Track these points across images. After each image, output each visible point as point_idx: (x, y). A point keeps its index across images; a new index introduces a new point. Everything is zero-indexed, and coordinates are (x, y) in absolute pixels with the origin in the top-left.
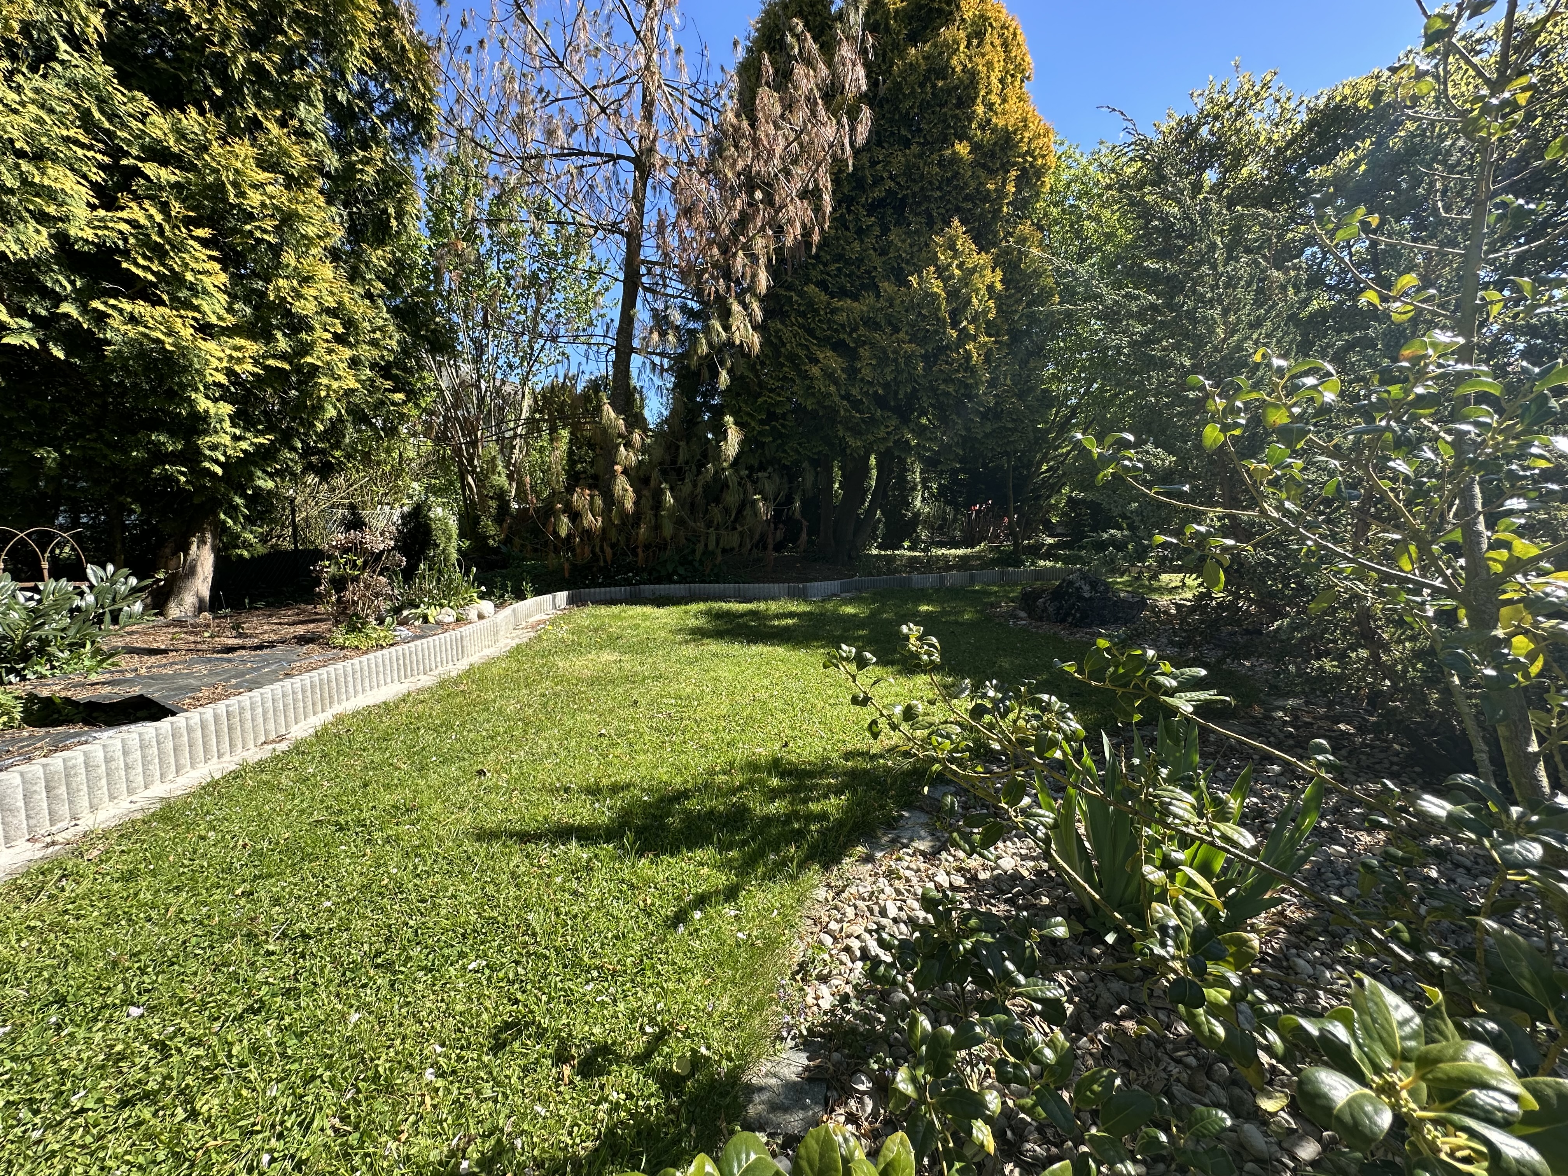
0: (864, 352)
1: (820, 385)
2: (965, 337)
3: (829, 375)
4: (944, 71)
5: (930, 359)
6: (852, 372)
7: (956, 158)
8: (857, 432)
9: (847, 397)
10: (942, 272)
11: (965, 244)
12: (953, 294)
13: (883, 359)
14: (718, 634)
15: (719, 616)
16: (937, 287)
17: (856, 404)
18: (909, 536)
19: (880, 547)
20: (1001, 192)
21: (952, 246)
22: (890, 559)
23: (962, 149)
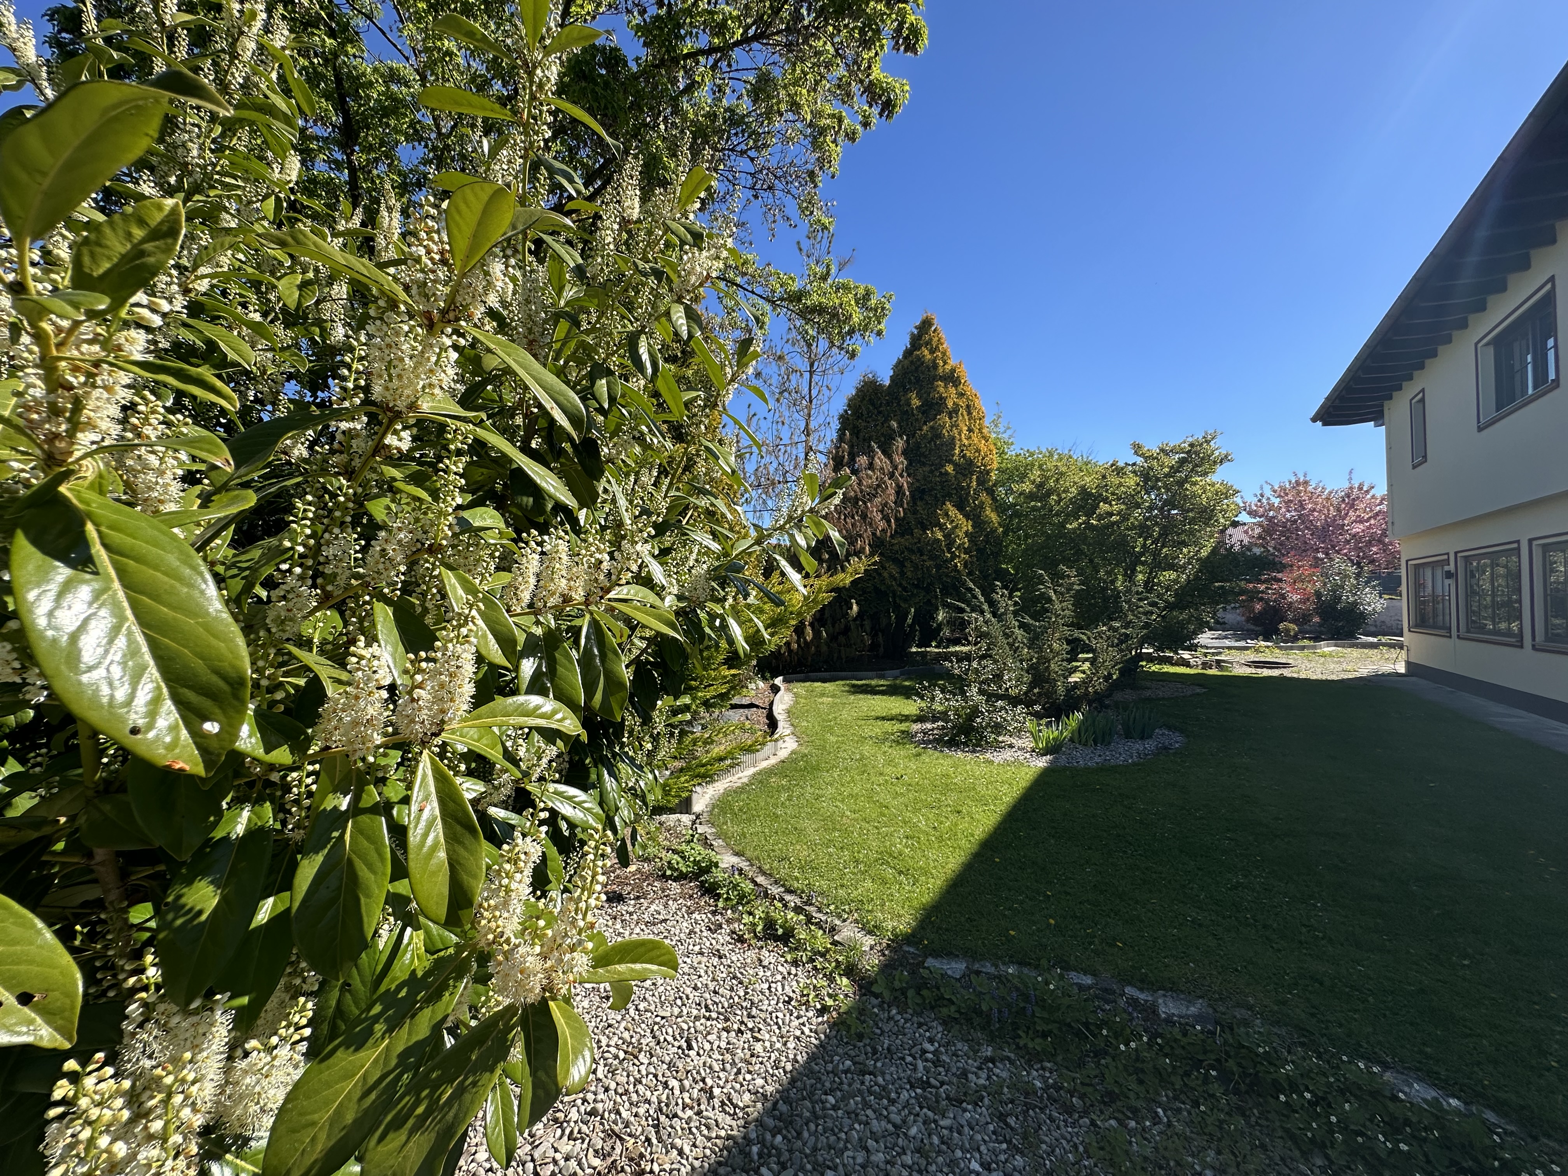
0: (908, 564)
1: (888, 582)
2: (954, 556)
3: (892, 576)
4: (939, 436)
5: (939, 567)
6: (902, 573)
7: (947, 473)
8: (905, 600)
9: (900, 585)
10: (942, 527)
11: (953, 512)
12: (947, 536)
13: (916, 567)
14: (854, 693)
15: (854, 686)
16: (939, 535)
17: (905, 589)
18: (935, 639)
19: (918, 646)
20: (969, 486)
21: (947, 514)
22: (924, 655)
23: (950, 469)
